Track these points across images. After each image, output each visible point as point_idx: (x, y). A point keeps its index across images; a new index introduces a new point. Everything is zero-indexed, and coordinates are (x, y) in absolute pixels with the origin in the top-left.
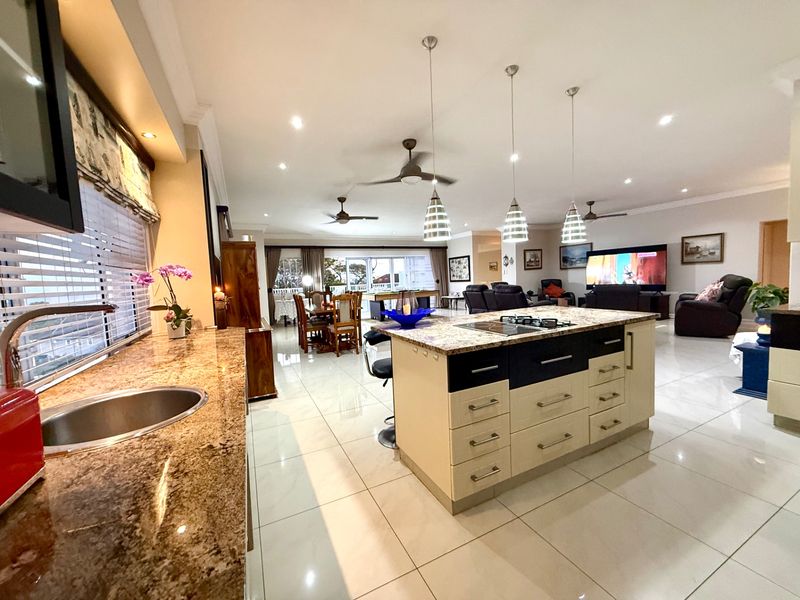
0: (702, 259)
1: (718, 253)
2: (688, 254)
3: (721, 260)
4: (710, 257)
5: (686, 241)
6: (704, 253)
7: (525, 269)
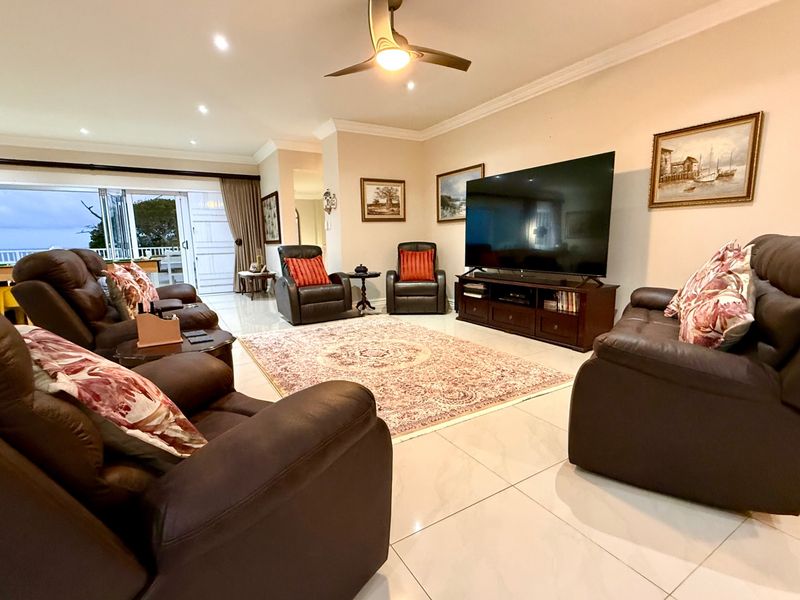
0: (698, 194)
1: (741, 173)
2: (666, 180)
3: (748, 196)
4: (721, 188)
5: (664, 144)
6: (706, 177)
7: (365, 220)
